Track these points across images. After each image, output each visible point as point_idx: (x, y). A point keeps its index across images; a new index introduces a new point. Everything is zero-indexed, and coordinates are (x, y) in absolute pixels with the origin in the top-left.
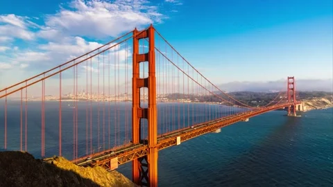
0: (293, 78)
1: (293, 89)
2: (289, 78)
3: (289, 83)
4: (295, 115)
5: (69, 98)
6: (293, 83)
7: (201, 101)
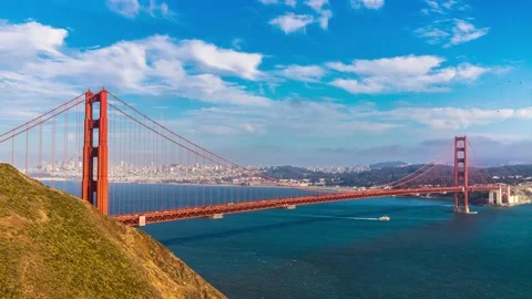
0: (464, 139)
1: (463, 161)
2: (457, 139)
3: (457, 150)
4: (468, 211)
5: (48, 176)
6: (463, 149)
7: (329, 184)
